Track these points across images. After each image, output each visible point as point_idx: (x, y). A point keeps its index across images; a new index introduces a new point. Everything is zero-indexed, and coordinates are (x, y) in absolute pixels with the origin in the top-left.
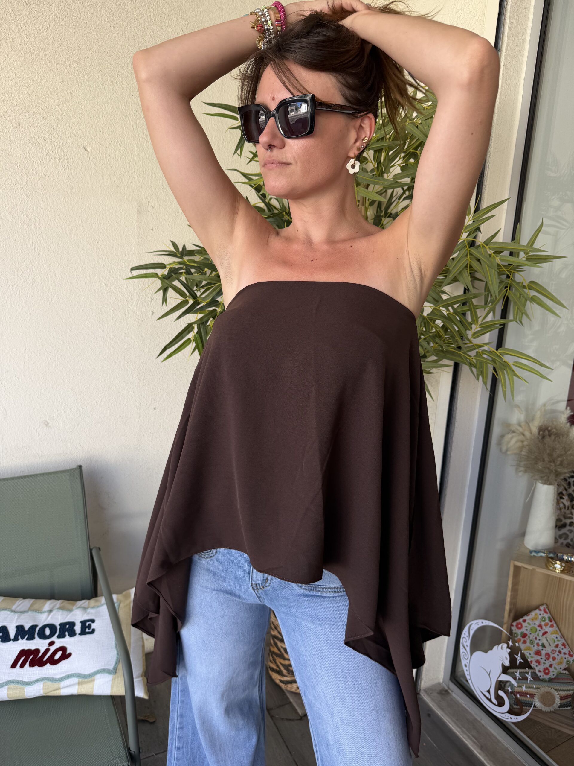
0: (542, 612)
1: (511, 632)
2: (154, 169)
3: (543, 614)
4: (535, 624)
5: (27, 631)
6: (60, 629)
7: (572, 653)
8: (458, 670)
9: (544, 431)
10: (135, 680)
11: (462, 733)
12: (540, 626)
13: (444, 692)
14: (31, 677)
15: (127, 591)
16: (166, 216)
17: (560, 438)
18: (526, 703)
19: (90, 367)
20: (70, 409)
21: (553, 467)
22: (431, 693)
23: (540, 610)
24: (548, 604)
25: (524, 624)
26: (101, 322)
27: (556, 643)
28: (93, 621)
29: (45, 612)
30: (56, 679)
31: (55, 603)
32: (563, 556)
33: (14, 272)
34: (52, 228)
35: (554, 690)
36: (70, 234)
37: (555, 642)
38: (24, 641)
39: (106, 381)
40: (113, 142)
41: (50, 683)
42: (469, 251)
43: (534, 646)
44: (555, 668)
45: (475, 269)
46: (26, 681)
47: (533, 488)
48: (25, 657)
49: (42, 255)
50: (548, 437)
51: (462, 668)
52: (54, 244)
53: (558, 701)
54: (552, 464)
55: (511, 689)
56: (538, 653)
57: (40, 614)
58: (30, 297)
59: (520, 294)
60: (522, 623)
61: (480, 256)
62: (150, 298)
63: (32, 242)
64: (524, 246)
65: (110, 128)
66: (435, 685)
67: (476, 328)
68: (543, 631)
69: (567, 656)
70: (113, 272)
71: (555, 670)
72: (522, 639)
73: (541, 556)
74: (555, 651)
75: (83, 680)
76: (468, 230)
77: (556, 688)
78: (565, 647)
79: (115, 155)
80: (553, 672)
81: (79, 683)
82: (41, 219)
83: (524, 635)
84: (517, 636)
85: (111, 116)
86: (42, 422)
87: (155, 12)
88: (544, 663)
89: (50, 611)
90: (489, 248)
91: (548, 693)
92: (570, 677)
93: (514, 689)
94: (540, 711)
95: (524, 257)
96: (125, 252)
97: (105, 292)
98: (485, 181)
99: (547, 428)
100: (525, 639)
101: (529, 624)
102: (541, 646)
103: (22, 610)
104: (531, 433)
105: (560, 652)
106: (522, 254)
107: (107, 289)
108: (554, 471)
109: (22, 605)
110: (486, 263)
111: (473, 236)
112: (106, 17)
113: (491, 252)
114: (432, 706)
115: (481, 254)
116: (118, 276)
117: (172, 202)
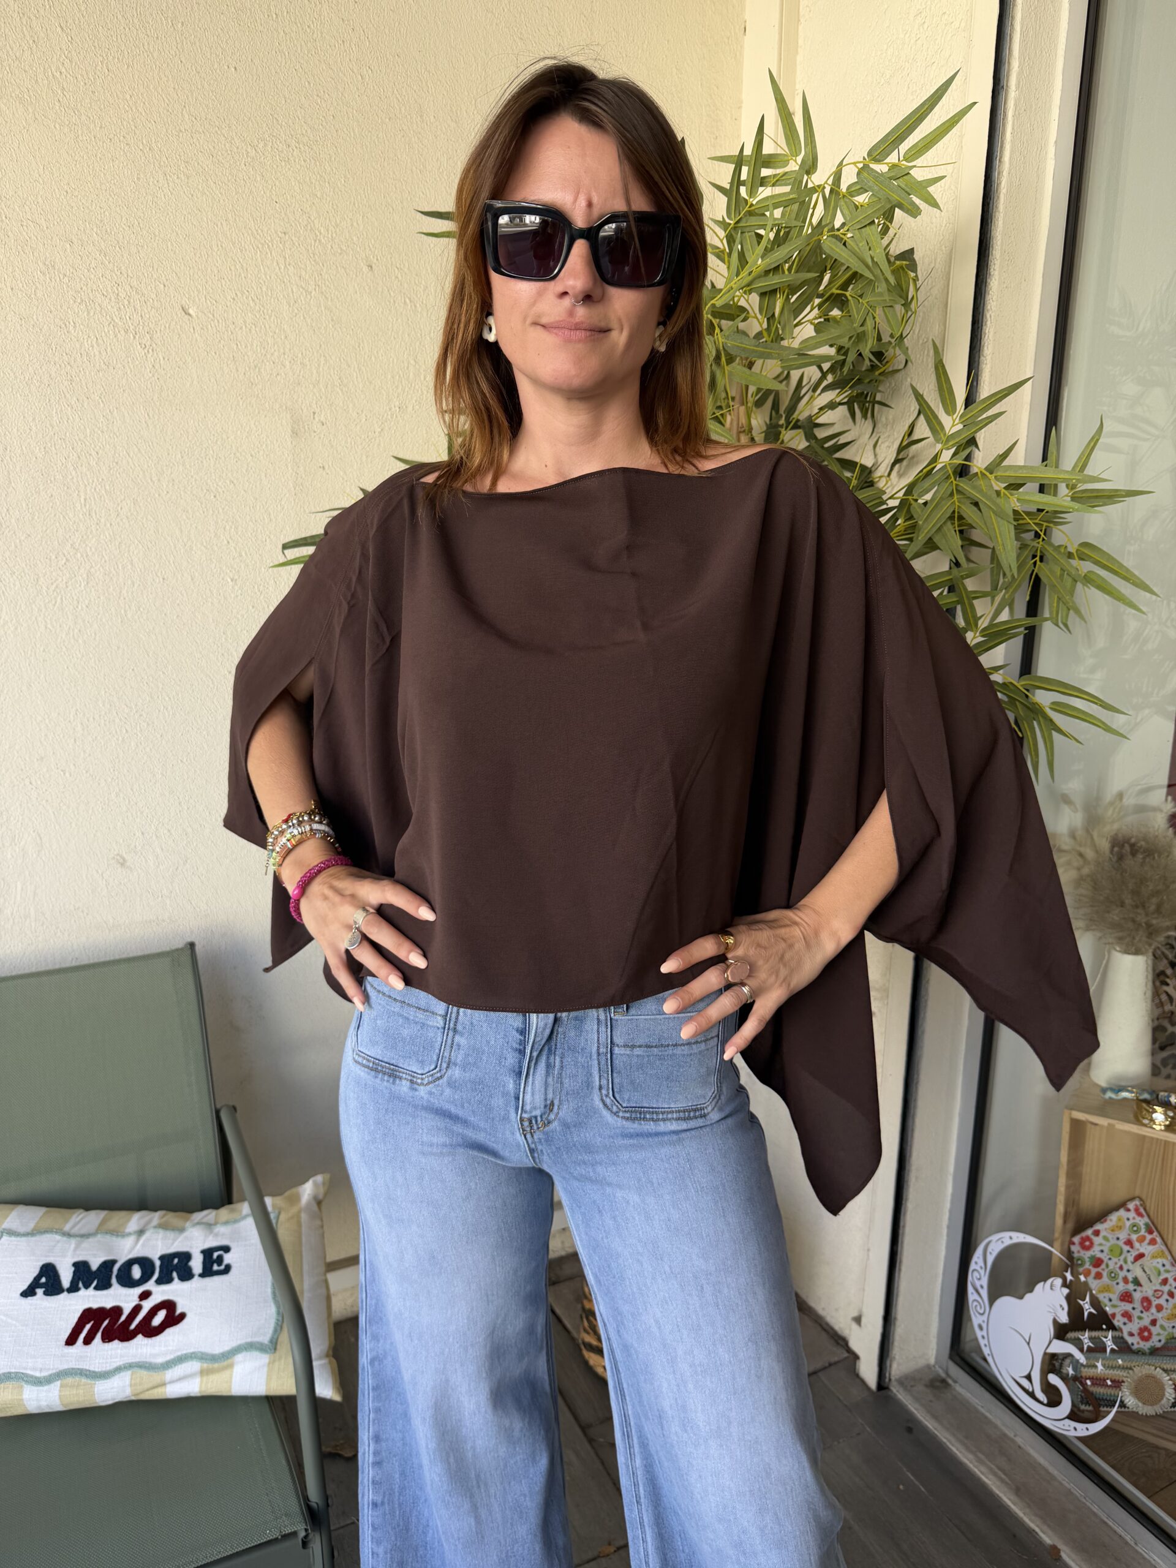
0: (1132, 1214)
1: (1070, 1255)
2: (323, 347)
3: (1134, 1218)
4: (1118, 1239)
5: (95, 1272)
6: (161, 1267)
8: (966, 1337)
9: (1122, 846)
10: (315, 1364)
11: (976, 1464)
13: (938, 1384)
14: (106, 1363)
15: (294, 1190)
16: (349, 441)
17: (1154, 858)
18: (1106, 1400)
19: (205, 746)
20: (169, 831)
21: (1142, 919)
22: (912, 1386)
23: (1128, 1210)
24: (1144, 1197)
25: (1097, 1240)
27: (1162, 1277)
28: (227, 1249)
29: (130, 1234)
30: (155, 1364)
31: (149, 1217)
32: (1169, 1096)
33: (50, 560)
34: (124, 470)
35: (1162, 1372)
36: (159, 480)
37: (1159, 1274)
38: (91, 1291)
40: (239, 295)
41: (144, 1373)
42: (957, 485)
43: (1118, 1284)
44: (1162, 1327)
45: (970, 521)
46: (97, 1370)
47: (1104, 962)
48: (92, 1322)
49: (105, 525)
50: (1130, 857)
51: (975, 1334)
52: (129, 502)
53: (1170, 1394)
54: (1140, 911)
55: (1074, 1369)
56: (1126, 1297)
57: (119, 1239)
58: (82, 609)
59: (1063, 570)
60: (1092, 1237)
61: (978, 496)
63: (85, 500)
64: (1067, 472)
65: (233, 268)
66: (918, 1371)
67: (974, 638)
68: (1134, 1253)
70: (246, 554)
71: (1162, 1332)
72: (1094, 1271)
73: (1125, 1099)
74: (1160, 1293)
75: (211, 1366)
76: (951, 443)
77: (1167, 1366)
79: (245, 322)
80: (1159, 1334)
81: (203, 1373)
82: (100, 452)
83: (1097, 1263)
84: (1081, 1265)
85: (234, 243)
86: (113, 858)
87: (315, 35)
88: (1140, 1318)
89: (141, 1232)
90: (995, 477)
91: (1149, 1377)
93: (1081, 1372)
94: (1134, 1415)
95: (1067, 496)
96: (269, 515)
97: (233, 596)
98: (985, 348)
99: (1127, 841)
100: (1099, 1270)
101: (1106, 1238)
102: (1132, 1282)
103: (84, 1231)
104: (1097, 852)
105: (1171, 1294)
106: (1063, 489)
107: (236, 588)
108: (1143, 925)
109: (83, 1221)
110: (990, 507)
111: (964, 457)
112: (220, 49)
113: (1000, 486)
114: (915, 1412)
115: (981, 491)
116: (256, 563)
117: (360, 412)
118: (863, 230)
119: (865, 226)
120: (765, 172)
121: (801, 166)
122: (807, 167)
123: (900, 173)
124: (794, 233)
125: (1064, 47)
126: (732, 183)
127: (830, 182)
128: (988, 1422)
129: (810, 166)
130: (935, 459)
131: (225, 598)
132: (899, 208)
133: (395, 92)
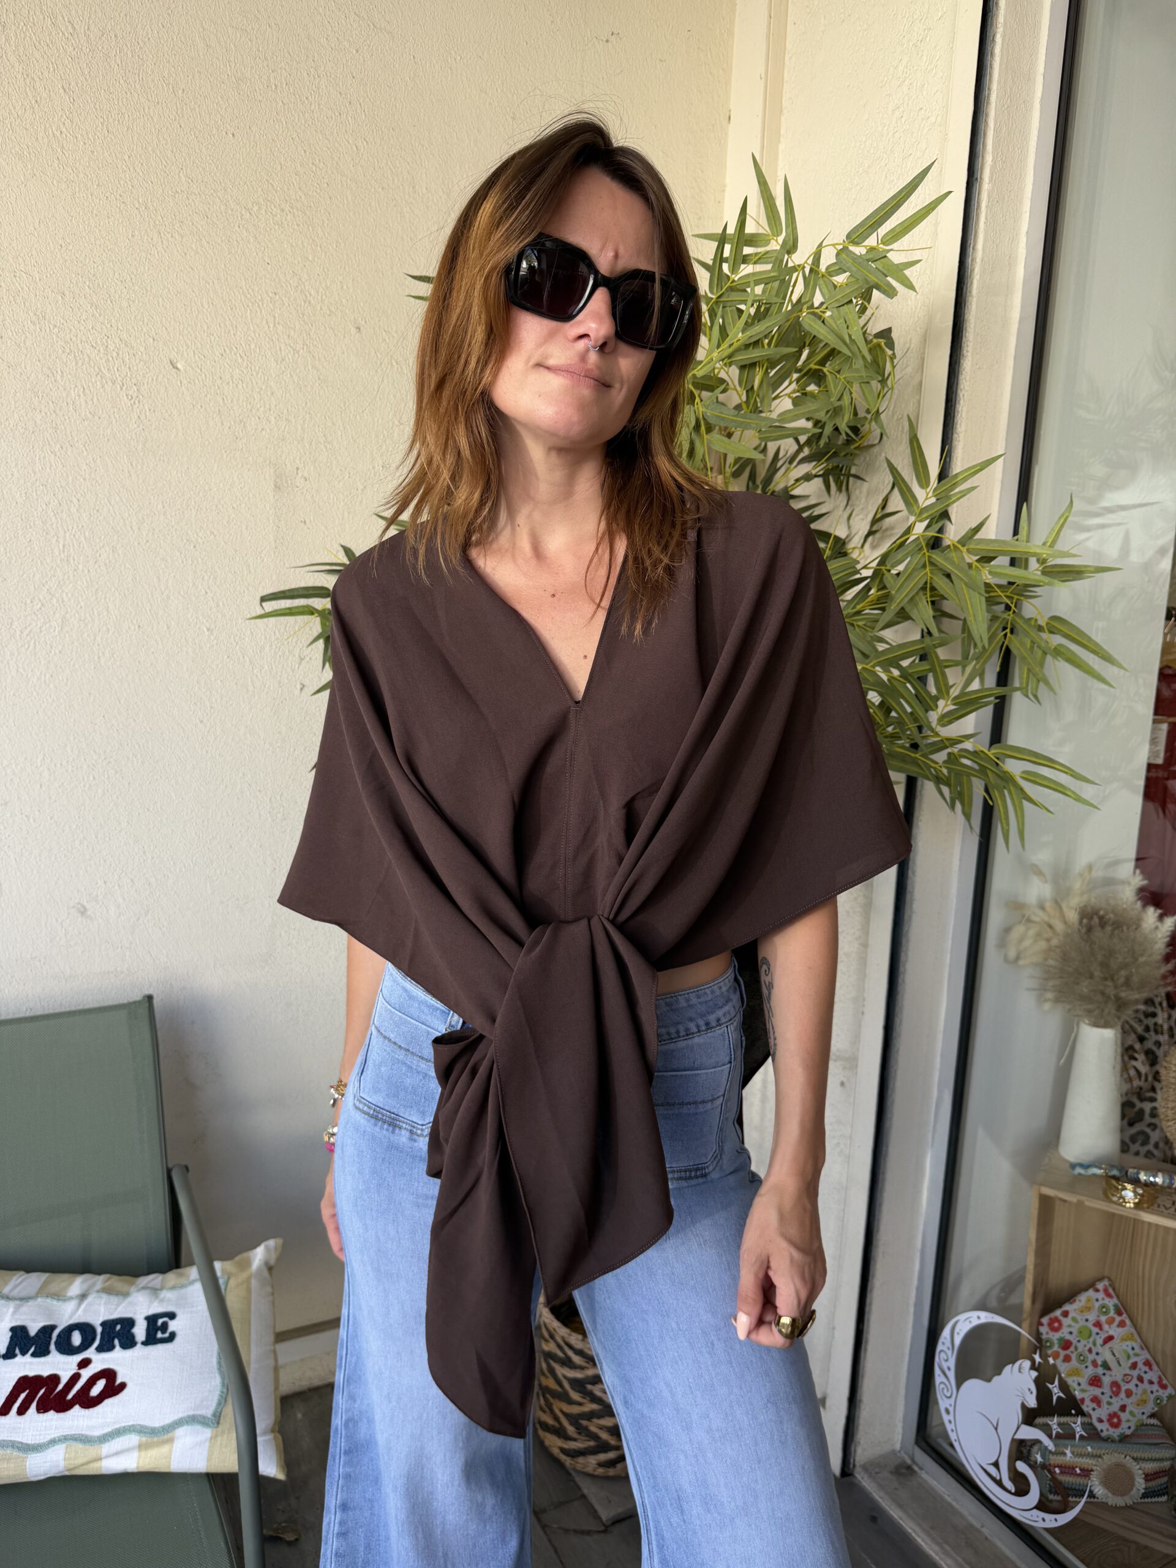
0: (1101, 1295)
2: (309, 404)
3: (1103, 1299)
4: (1087, 1320)
5: (33, 1338)
6: (102, 1333)
7: (1165, 1382)
8: (933, 1421)
9: (1091, 918)
10: (259, 1439)
11: (943, 1556)
12: (1098, 1324)
13: (903, 1471)
15: (245, 1255)
16: (332, 496)
17: (1122, 931)
18: (1075, 1489)
19: (173, 795)
20: (132, 881)
21: (1111, 991)
22: (877, 1473)
23: (1097, 1290)
24: (1113, 1278)
25: (1066, 1321)
26: (198, 703)
27: (1132, 1361)
28: (172, 1316)
29: (71, 1298)
30: (91, 1437)
31: (93, 1281)
32: (1138, 1173)
33: (25, 604)
34: (104, 518)
35: (1131, 1460)
36: (139, 529)
37: (1129, 1357)
38: (28, 1358)
39: (206, 823)
40: (228, 352)
41: (80, 1446)
42: (929, 557)
43: (1086, 1367)
44: (1132, 1413)
45: (942, 592)
46: (29, 1442)
47: (1073, 1035)
48: (27, 1391)
49: (83, 571)
50: (1099, 929)
51: (941, 1417)
52: (107, 549)
54: (1109, 983)
55: (1043, 1457)
56: (1095, 1381)
57: (60, 1303)
58: (55, 654)
59: (1033, 642)
60: (1061, 1318)
61: (949, 567)
62: (297, 655)
63: (64, 546)
64: (1038, 546)
65: (222, 325)
66: (883, 1457)
67: (946, 705)
68: (1104, 1336)
69: (1155, 1387)
70: (223, 604)
71: (1131, 1418)
72: (1063, 1353)
73: (1094, 1175)
74: (1130, 1378)
75: (149, 1440)
76: (925, 515)
77: (1137, 1455)
78: (1151, 1369)
79: (232, 377)
80: (1128, 1421)
81: (141, 1447)
82: (81, 499)
83: (1066, 1345)
84: (1050, 1347)
85: (224, 302)
86: (74, 907)
87: (313, 107)
89: (83, 1296)
90: (968, 550)
91: (1119, 1465)
92: (1163, 1432)
93: (1049, 1459)
94: (1104, 1506)
95: (1037, 570)
96: (248, 566)
97: (208, 645)
98: (958, 426)
99: (1096, 913)
100: (1068, 1352)
101: (1074, 1320)
102: (1101, 1366)
103: (23, 1294)
104: (1065, 923)
105: (1141, 1379)
106: (1033, 564)
107: (212, 638)
108: (1113, 997)
109: (24, 1284)
110: (962, 579)
111: (937, 529)
112: (218, 115)
113: (971, 559)
114: (880, 1500)
115: (953, 563)
116: (233, 614)
117: (343, 469)
118: (841, 309)
119: (843, 305)
120: (747, 250)
121: (782, 246)
122: (788, 247)
123: (877, 256)
124: (774, 309)
125: (1035, 144)
126: (715, 260)
127: (810, 261)
128: (955, 1512)
129: (791, 247)
130: (908, 531)
131: (200, 648)
132: (877, 289)
133: (389, 163)
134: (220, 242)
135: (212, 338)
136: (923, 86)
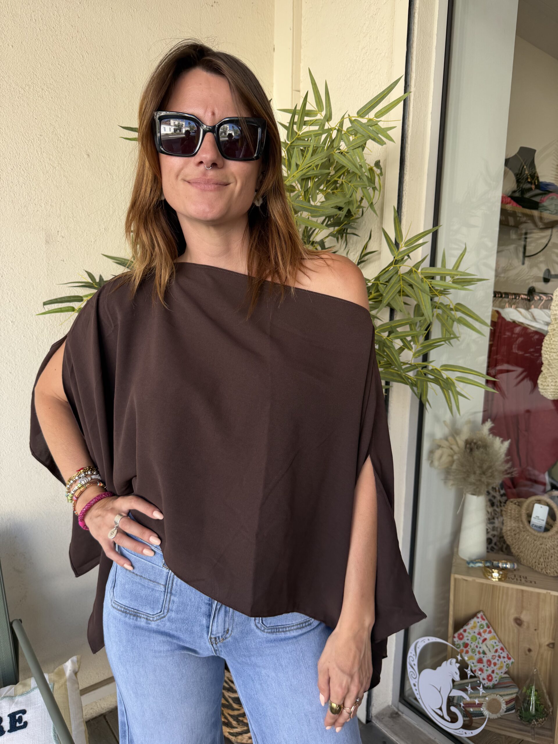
0: (480, 620)
2: (63, 196)
3: (481, 621)
4: (474, 632)
7: (510, 656)
9: (470, 444)
12: (479, 634)
13: (394, 715)
15: (61, 667)
16: (77, 246)
17: (486, 450)
18: (475, 714)
21: (484, 480)
22: (382, 719)
23: (478, 618)
24: (484, 610)
25: (465, 634)
26: (8, 363)
27: (495, 649)
28: (24, 712)
32: (498, 563)
35: (500, 697)
37: (494, 647)
40: (15, 167)
42: (401, 276)
43: (476, 655)
44: (497, 674)
45: (408, 294)
50: (476, 450)
51: (411, 687)
53: (504, 707)
54: (483, 476)
55: (464, 703)
56: (480, 661)
59: (448, 316)
60: (463, 633)
61: (412, 282)
62: (62, 333)
64: (450, 270)
65: (11, 153)
66: (384, 710)
68: (482, 639)
69: (506, 659)
70: (20, 307)
71: (497, 676)
72: (465, 650)
73: (479, 567)
74: (495, 657)
77: (502, 693)
78: (504, 651)
79: (18, 182)
80: (496, 677)
83: (466, 645)
84: (460, 648)
85: (12, 140)
87: (57, 33)
88: (487, 670)
90: (420, 273)
91: (494, 700)
92: (510, 680)
93: (466, 703)
96: (33, 286)
99: (472, 441)
100: (467, 649)
101: (469, 633)
102: (482, 653)
104: (459, 447)
105: (499, 657)
106: (448, 278)
107: (14, 326)
110: (418, 288)
112: (3, 35)
113: (422, 277)
114: (386, 732)
115: (414, 280)
116: (25, 312)
117: (83, 231)
118: (355, 150)
119: (356, 148)
120: (306, 119)
121: (324, 118)
123: (372, 123)
124: (320, 150)
126: (290, 123)
127: (338, 125)
128: (422, 733)
129: (328, 118)
131: (8, 332)
132: (371, 139)
133: (101, 65)
134: (7, 106)
135: (6, 159)
136: (377, 37)
